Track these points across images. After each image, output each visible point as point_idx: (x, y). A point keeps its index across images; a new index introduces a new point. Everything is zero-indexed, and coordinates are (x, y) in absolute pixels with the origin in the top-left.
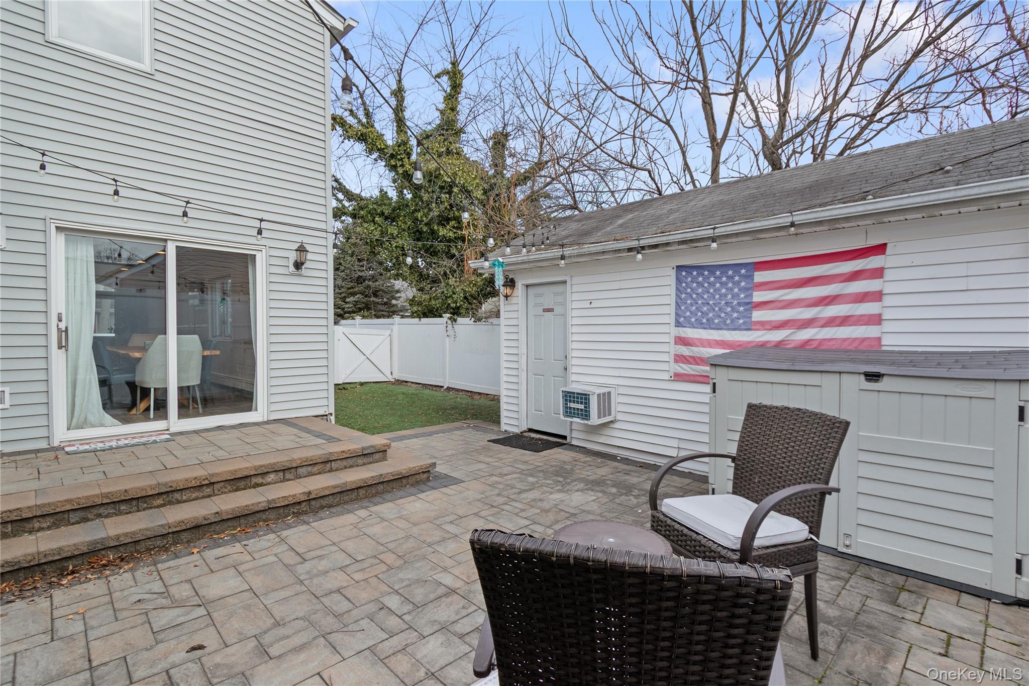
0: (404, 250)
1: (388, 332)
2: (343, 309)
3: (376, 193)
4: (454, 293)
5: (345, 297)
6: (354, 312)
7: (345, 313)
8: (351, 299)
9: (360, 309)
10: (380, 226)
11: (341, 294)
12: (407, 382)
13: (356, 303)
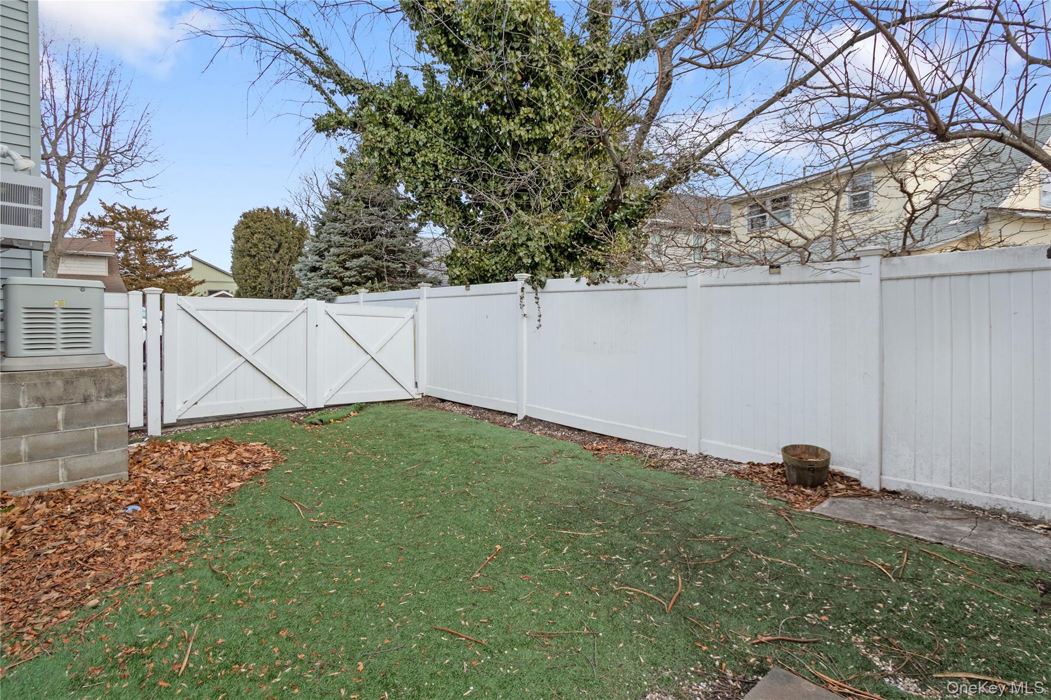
0: (437, 169)
1: (410, 312)
2: (341, 279)
3: (390, 79)
4: (529, 239)
5: (345, 261)
6: (358, 284)
7: (345, 284)
8: (355, 263)
9: (368, 278)
10: (396, 129)
11: (338, 256)
12: (443, 401)
13: (361, 269)
